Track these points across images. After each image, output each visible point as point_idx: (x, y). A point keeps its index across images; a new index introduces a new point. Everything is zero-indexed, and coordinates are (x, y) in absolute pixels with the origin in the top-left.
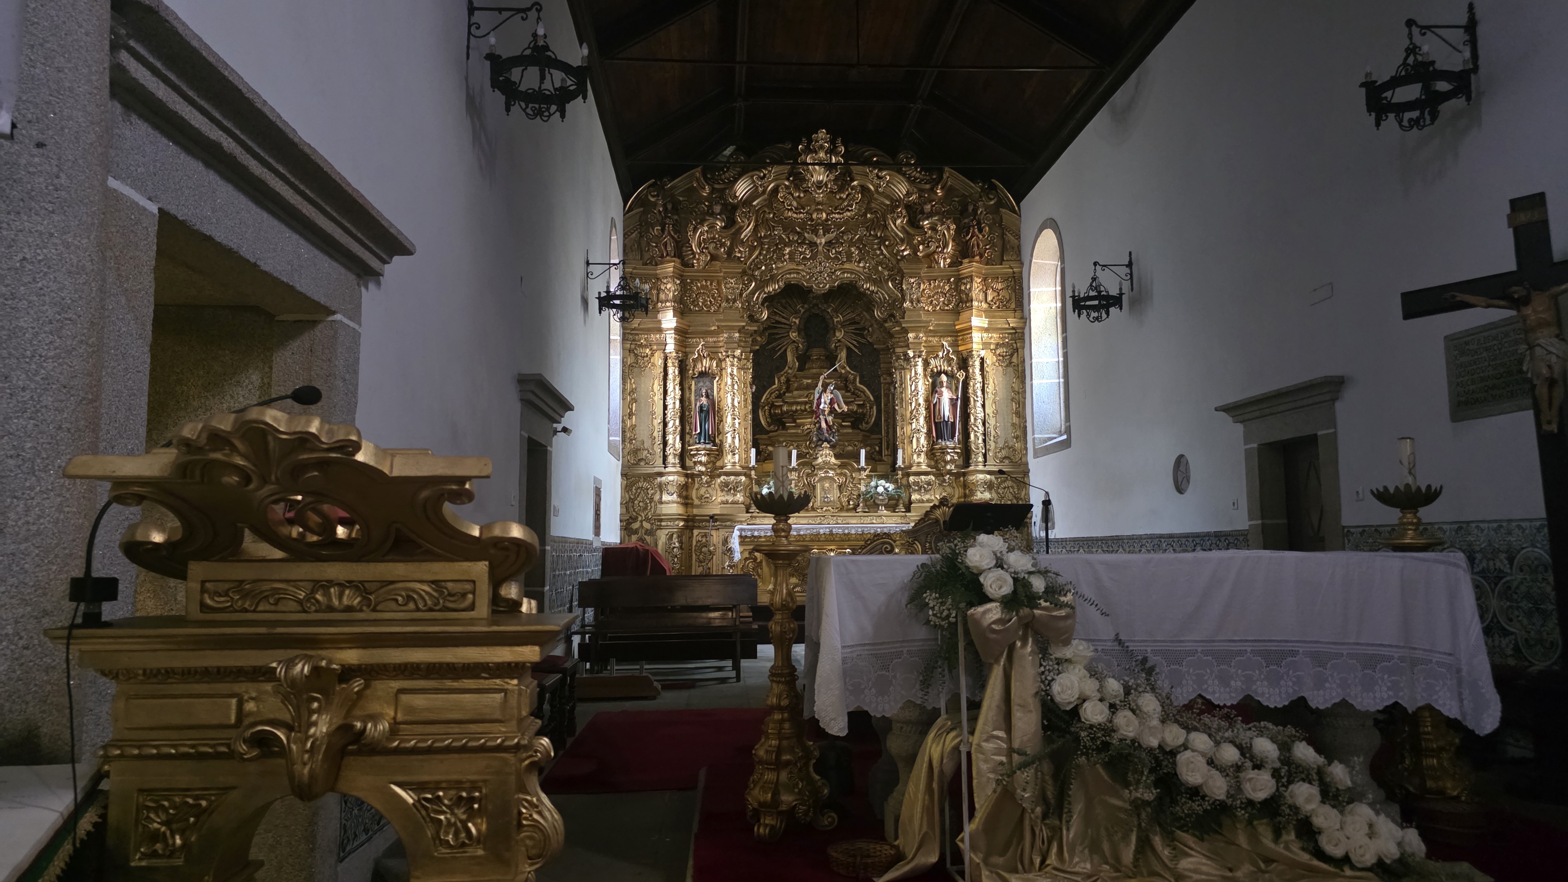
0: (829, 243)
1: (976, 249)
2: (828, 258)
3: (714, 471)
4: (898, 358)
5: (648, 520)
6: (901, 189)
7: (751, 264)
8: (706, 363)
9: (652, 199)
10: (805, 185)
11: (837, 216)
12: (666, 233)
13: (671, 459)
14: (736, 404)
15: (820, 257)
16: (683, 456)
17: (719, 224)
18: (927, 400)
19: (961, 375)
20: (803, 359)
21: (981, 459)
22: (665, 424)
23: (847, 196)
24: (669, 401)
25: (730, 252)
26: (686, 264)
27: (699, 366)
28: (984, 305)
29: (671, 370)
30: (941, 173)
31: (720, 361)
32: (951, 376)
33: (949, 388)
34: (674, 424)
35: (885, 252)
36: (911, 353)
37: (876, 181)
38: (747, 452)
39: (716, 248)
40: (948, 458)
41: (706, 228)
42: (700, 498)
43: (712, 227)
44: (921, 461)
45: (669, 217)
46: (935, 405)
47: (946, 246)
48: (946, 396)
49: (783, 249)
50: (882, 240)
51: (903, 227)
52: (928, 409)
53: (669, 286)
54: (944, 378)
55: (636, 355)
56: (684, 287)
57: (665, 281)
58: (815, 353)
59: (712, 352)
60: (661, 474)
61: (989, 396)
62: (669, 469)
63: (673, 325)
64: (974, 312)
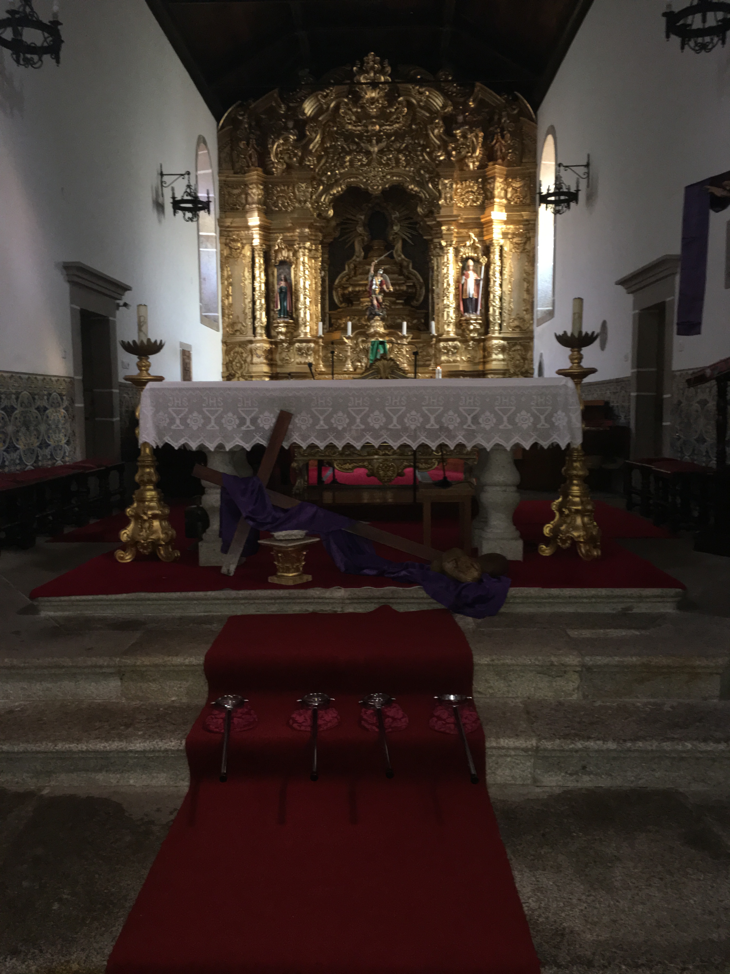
0: (381, 151)
1: (499, 153)
2: (380, 163)
3: (292, 339)
4: (435, 247)
5: (242, 376)
6: (438, 102)
7: (319, 171)
8: (285, 253)
9: (241, 118)
10: (361, 102)
11: (388, 127)
12: (250, 146)
13: (259, 330)
14: (307, 286)
15: (374, 164)
16: (269, 329)
17: (292, 137)
18: (458, 281)
19: (483, 260)
20: (368, 249)
21: (497, 328)
22: (254, 302)
23: (396, 110)
24: (257, 285)
25: (301, 160)
26: (267, 172)
27: (280, 255)
28: (504, 201)
29: (257, 260)
30: (473, 86)
31: (295, 253)
32: (476, 261)
33: (475, 271)
34: (261, 302)
35: (426, 157)
36: (444, 243)
37: (418, 97)
38: (317, 325)
39: (290, 158)
40: (472, 327)
41: (281, 141)
42: (282, 360)
43: (286, 140)
44: (451, 331)
45: (253, 133)
46: (463, 285)
47: (474, 151)
48: (472, 277)
49: (344, 157)
50: (424, 147)
51: (440, 136)
52: (457, 288)
53: (254, 191)
54: (471, 263)
55: (231, 248)
56: (267, 192)
57: (251, 186)
58: (376, 244)
59: (289, 244)
60: (251, 342)
61: (506, 277)
62: (258, 338)
63: (258, 223)
64: (496, 207)
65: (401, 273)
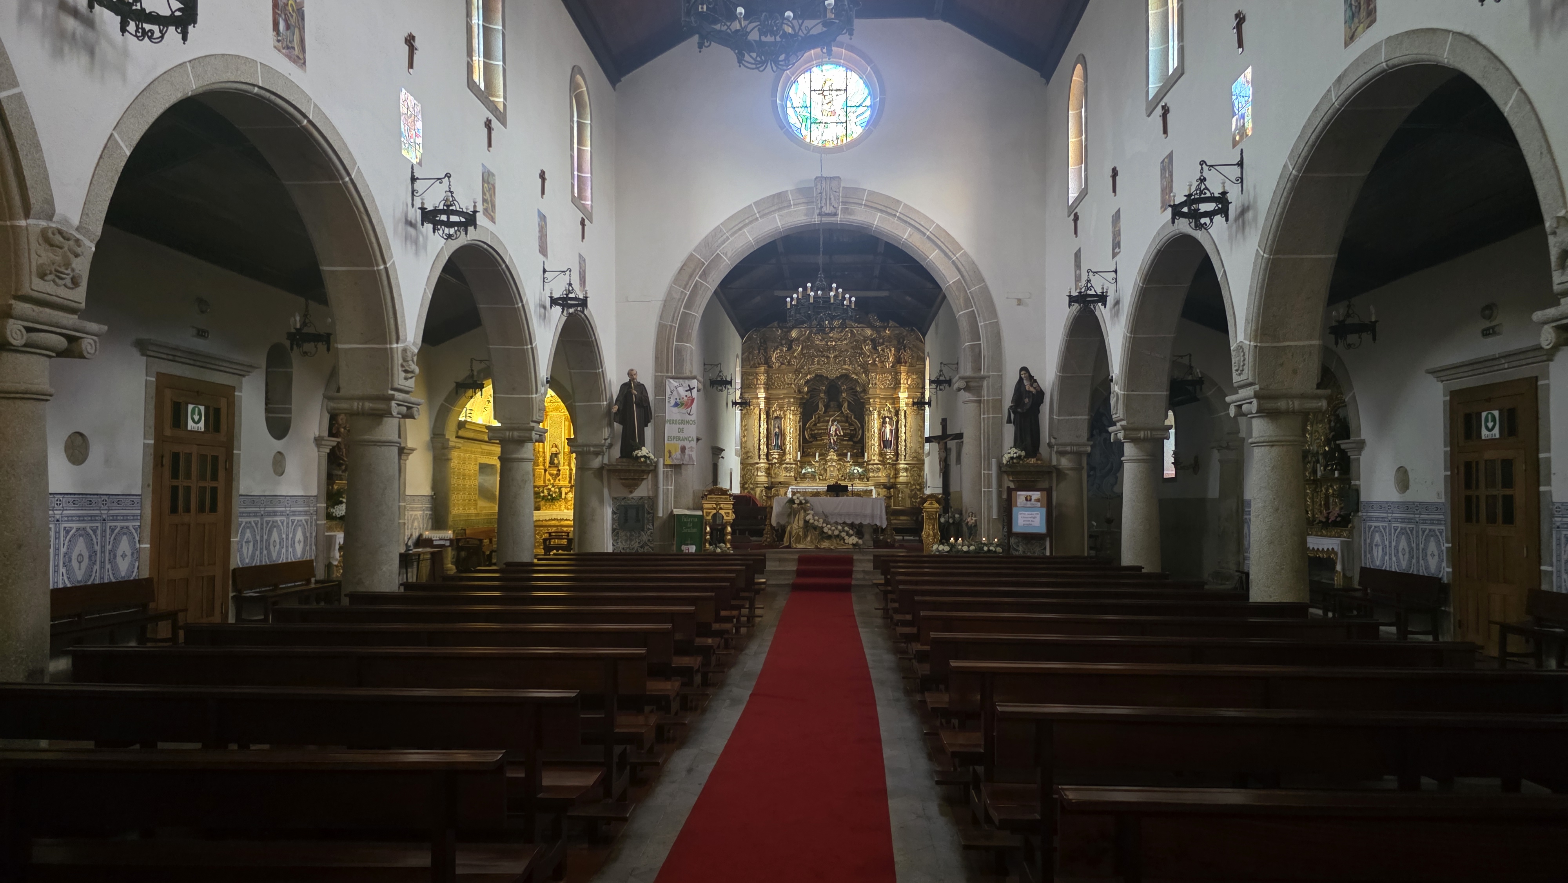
0: (835, 357)
1: (903, 360)
2: (835, 363)
3: (781, 461)
4: (867, 410)
5: (751, 484)
6: (868, 332)
7: (799, 366)
8: (778, 412)
9: (755, 338)
10: (824, 330)
12: (761, 353)
13: (762, 457)
15: (832, 363)
16: (768, 455)
17: (785, 349)
18: (880, 430)
19: (895, 419)
20: (827, 407)
21: (903, 457)
22: (760, 441)
24: (762, 430)
25: (790, 361)
26: (770, 367)
28: (907, 386)
29: (762, 416)
30: (888, 323)
31: (784, 412)
32: (891, 419)
33: (890, 424)
34: (763, 440)
35: (862, 361)
36: (871, 409)
38: (797, 453)
39: (783, 360)
40: (888, 457)
41: (779, 351)
42: (775, 474)
43: (781, 350)
44: (876, 459)
45: (762, 346)
46: (883, 433)
47: (889, 359)
48: (888, 427)
49: (814, 359)
50: (860, 356)
51: (870, 350)
52: (879, 434)
53: (762, 378)
54: (887, 420)
55: (747, 410)
56: (769, 378)
57: (760, 375)
58: (832, 404)
59: (781, 408)
60: (758, 463)
61: (908, 428)
62: (761, 461)
63: (764, 396)
64: (902, 390)
65: (847, 421)
